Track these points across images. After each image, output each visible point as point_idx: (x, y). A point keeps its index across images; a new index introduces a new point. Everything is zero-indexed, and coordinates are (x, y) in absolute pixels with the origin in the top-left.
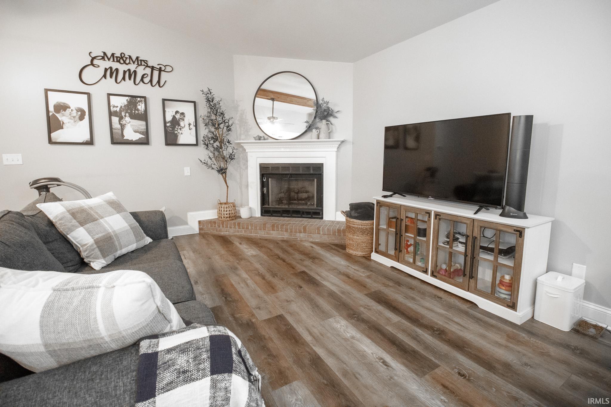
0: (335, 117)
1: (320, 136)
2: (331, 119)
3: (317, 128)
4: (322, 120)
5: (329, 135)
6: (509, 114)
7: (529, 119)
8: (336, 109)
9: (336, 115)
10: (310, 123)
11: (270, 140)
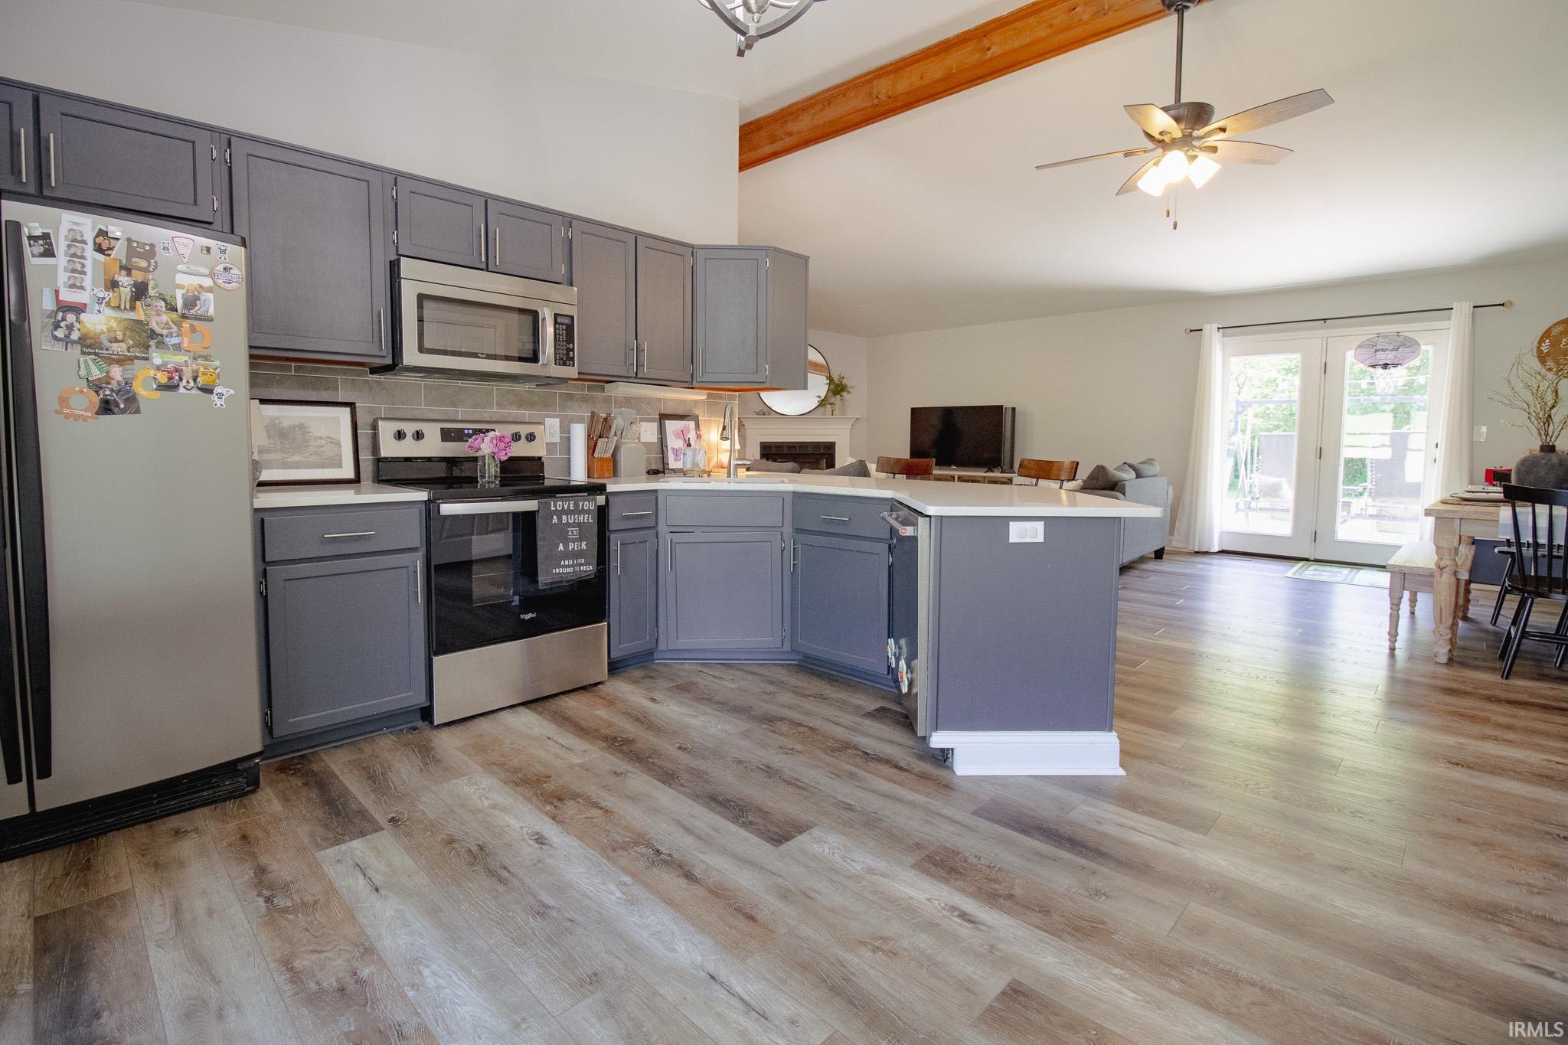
0: (849, 392)
1: (835, 412)
2: (844, 394)
3: (831, 404)
4: (835, 395)
5: (843, 412)
6: (1002, 406)
7: (1014, 409)
8: (849, 384)
9: (850, 390)
10: (823, 398)
11: (774, 416)
